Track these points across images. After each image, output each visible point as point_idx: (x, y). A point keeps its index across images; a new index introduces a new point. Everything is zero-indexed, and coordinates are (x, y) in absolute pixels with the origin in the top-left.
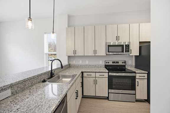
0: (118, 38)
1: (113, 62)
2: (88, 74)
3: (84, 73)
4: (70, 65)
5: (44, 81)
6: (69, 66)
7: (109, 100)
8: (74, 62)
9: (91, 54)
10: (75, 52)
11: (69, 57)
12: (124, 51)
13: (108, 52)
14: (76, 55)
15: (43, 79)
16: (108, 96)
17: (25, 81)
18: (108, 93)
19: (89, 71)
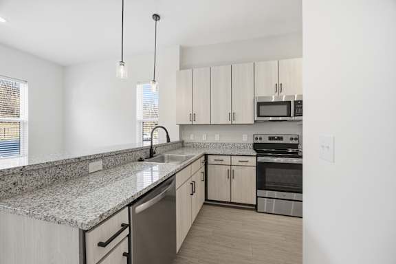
0: (279, 88)
1: (270, 138)
2: (217, 158)
3: (209, 156)
4: (182, 142)
5: (141, 160)
6: (182, 145)
7: (259, 210)
8: (191, 138)
9: (224, 120)
10: (193, 116)
11: (182, 127)
12: (292, 114)
13: (259, 116)
14: (194, 123)
15: (138, 158)
16: (255, 204)
17: (117, 154)
18: (257, 197)
19: (219, 152)
